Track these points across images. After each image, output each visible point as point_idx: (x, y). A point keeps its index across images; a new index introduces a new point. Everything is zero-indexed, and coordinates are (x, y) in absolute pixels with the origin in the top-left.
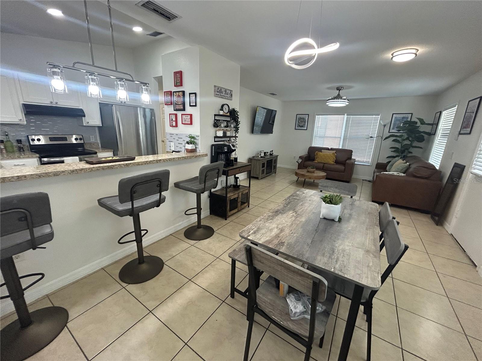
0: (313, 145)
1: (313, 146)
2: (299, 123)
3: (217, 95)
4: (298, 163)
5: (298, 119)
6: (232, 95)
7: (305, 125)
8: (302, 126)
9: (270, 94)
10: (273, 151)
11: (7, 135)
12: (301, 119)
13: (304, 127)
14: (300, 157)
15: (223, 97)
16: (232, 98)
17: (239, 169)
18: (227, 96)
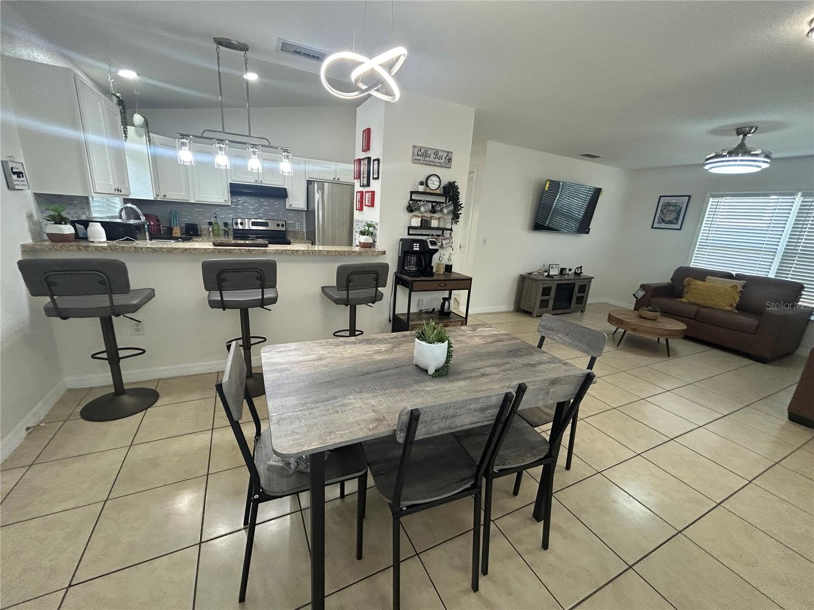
0: (692, 263)
1: (691, 266)
2: (664, 216)
3: (416, 161)
4: (637, 298)
5: (663, 205)
6: (450, 160)
7: (677, 218)
8: (670, 222)
9: (583, 155)
10: (581, 267)
11: (216, 217)
12: (670, 206)
13: (674, 224)
14: (643, 287)
15: (429, 163)
16: (450, 165)
17: (439, 283)
18: (440, 162)
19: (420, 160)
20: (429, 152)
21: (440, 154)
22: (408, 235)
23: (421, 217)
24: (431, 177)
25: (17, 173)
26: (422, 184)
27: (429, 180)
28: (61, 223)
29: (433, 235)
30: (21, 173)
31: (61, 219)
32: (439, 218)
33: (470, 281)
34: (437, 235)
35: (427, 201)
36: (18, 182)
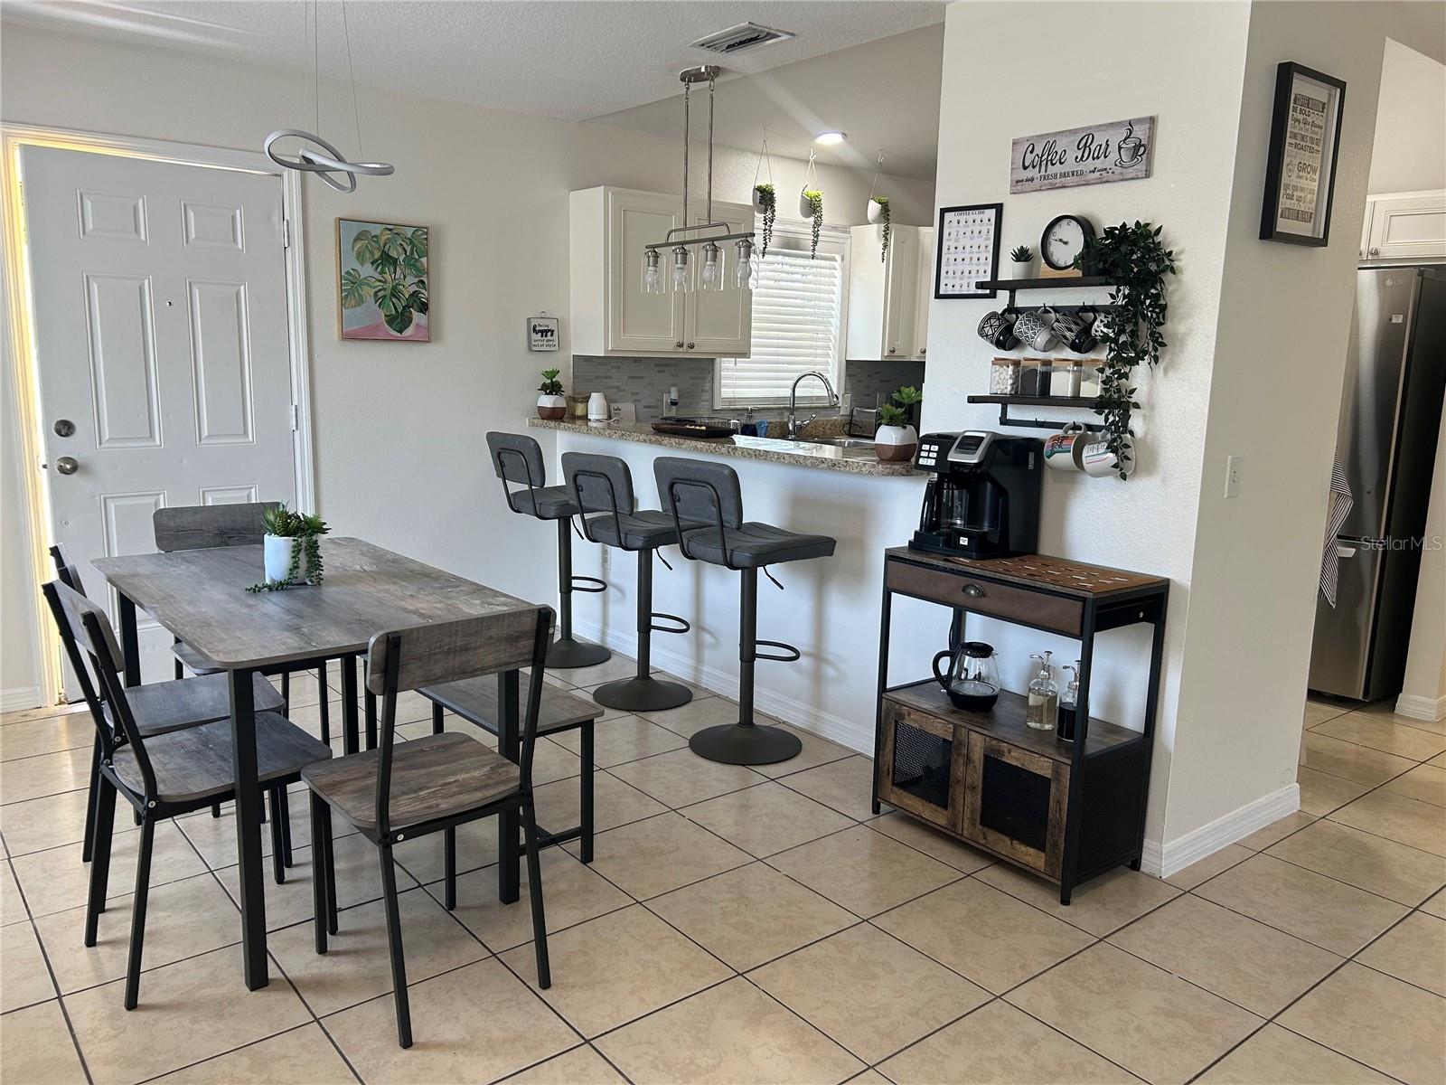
6: (1139, 150)
15: (1058, 181)
16: (1142, 167)
17: (965, 581)
18: (1099, 167)
19: (1032, 180)
20: (1060, 147)
21: (1100, 139)
22: (1002, 423)
23: (1016, 363)
24: (1056, 229)
25: (542, 332)
26: (1022, 255)
27: (1052, 238)
28: (551, 393)
29: (1075, 427)
30: (549, 331)
31: (552, 388)
32: (1078, 363)
33: (1080, 604)
34: (1090, 427)
35: (1056, 309)
36: (540, 343)
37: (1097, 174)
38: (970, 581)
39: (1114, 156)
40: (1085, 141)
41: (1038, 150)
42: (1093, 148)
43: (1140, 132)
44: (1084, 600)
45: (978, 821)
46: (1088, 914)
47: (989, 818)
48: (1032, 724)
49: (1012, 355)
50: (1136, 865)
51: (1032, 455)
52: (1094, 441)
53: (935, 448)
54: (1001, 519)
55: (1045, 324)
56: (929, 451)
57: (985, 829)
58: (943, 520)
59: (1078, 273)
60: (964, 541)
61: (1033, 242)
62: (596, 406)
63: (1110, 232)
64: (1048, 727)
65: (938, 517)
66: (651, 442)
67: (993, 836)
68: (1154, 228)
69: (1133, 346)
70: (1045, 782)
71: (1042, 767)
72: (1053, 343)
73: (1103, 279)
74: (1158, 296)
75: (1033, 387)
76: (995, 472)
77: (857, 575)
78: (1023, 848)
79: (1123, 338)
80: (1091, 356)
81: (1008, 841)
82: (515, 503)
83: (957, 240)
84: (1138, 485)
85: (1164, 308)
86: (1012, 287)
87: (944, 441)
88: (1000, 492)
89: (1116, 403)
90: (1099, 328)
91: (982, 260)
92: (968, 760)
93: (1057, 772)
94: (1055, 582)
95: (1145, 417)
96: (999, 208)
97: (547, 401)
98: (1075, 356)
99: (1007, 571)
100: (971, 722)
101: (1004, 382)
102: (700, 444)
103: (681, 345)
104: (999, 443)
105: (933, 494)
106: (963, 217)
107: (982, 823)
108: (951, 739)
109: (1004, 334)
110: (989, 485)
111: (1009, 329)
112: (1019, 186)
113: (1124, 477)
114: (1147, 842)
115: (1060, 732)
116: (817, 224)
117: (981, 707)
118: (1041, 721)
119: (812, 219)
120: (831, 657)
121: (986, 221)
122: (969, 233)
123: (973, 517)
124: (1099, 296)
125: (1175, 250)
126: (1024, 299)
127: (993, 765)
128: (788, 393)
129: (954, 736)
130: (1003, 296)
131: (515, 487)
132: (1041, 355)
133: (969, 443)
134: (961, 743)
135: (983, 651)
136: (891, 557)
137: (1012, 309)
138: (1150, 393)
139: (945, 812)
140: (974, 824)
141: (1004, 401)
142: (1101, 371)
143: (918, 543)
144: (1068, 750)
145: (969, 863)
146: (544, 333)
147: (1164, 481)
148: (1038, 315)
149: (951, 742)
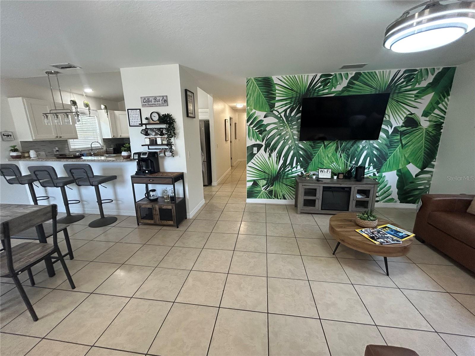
14: (423, 198)
16: (166, 104)
17: (149, 179)
18: (159, 103)
19: (146, 105)
20: (150, 99)
21: (158, 98)
22: (148, 149)
23: (149, 138)
24: (152, 114)
25: (7, 135)
26: (147, 119)
27: (152, 116)
28: (15, 152)
29: (163, 149)
30: (10, 135)
31: (15, 150)
32: (161, 138)
33: (171, 179)
34: (165, 149)
35: (155, 128)
36: (7, 139)
37: (158, 105)
38: (150, 178)
39: (161, 102)
40: (155, 98)
41: (146, 99)
42: (157, 100)
43: (165, 98)
44: (172, 178)
45: (160, 220)
46: (182, 228)
47: (161, 219)
48: (166, 201)
49: (148, 137)
50: (186, 218)
51: (156, 155)
52: (167, 151)
53: (137, 155)
54: (153, 167)
55: (154, 131)
56: (136, 156)
57: (161, 221)
58: (141, 168)
59: (158, 122)
60: (147, 172)
61: (149, 116)
62: (32, 154)
63: (163, 115)
64: (169, 200)
65: (140, 168)
66: (57, 161)
67: (163, 222)
68: (170, 115)
69: (171, 135)
70: (171, 209)
71: (170, 207)
72: (156, 134)
73: (164, 123)
74: (173, 126)
75: (153, 142)
76: (151, 158)
77: (123, 182)
78: (169, 222)
79: (169, 133)
80: (163, 136)
81: (166, 221)
82: (10, 182)
83: (132, 115)
84: (176, 158)
85: (174, 128)
86: (146, 124)
87: (139, 154)
88: (152, 162)
89: (169, 144)
90: (164, 132)
91: (138, 119)
92: (156, 210)
93: (173, 208)
94: (166, 176)
95: (175, 146)
96: (140, 110)
97: (14, 154)
98: (161, 137)
99: (157, 176)
100: (155, 203)
101: (147, 142)
102: (74, 160)
103: (57, 137)
104: (150, 153)
105: (138, 164)
106: (133, 111)
107: (161, 220)
108: (151, 207)
109: (146, 133)
110: (149, 161)
111: (147, 132)
112: (143, 106)
113: (173, 157)
114: (187, 214)
115: (171, 201)
116: (89, 109)
117: (156, 200)
118: (167, 200)
119: (88, 108)
120: (119, 199)
121: (138, 112)
122: (134, 114)
123: (147, 167)
124: (164, 126)
125: (175, 118)
126: (148, 127)
127: (161, 209)
128: (90, 146)
129: (152, 207)
130: (144, 126)
131: (8, 178)
132: (154, 137)
133: (144, 154)
134: (154, 208)
135: (154, 190)
136: (132, 177)
137: (146, 128)
138: (175, 142)
139: (153, 221)
140: (159, 221)
141: (148, 145)
142: (166, 139)
143: (137, 173)
144: (173, 203)
145: (160, 228)
146: (8, 136)
147: (180, 157)
148: (152, 130)
149: (151, 208)
